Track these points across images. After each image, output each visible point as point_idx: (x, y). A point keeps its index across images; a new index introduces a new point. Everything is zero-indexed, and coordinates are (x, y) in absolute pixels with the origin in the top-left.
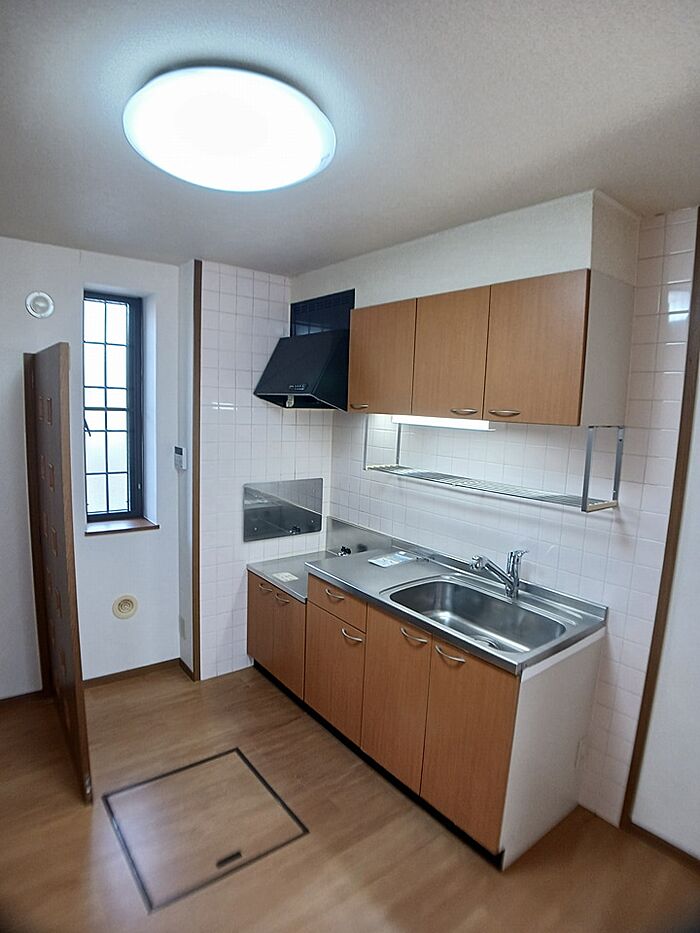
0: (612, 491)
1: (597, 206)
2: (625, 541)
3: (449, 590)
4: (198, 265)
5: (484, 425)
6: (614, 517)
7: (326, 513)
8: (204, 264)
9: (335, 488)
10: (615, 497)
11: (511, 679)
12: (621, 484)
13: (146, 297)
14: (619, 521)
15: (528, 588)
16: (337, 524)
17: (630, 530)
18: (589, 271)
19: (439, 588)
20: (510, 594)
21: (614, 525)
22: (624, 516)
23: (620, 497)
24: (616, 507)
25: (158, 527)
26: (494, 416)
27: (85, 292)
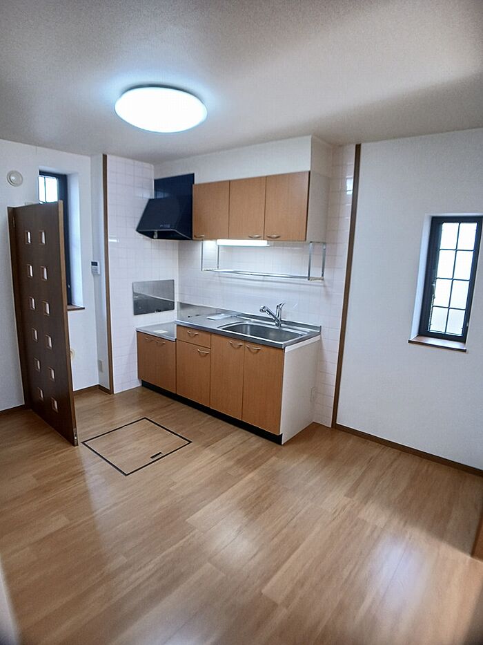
0: (321, 273)
1: (313, 142)
2: (328, 295)
3: (249, 328)
4: (105, 157)
5: (264, 243)
6: (322, 284)
7: (177, 300)
8: (109, 157)
9: (181, 285)
10: (323, 275)
11: (281, 351)
12: (325, 269)
13: (70, 175)
14: (324, 286)
15: (285, 322)
16: (183, 306)
17: (329, 289)
18: (310, 172)
19: (244, 327)
20: (277, 325)
21: (323, 288)
22: (326, 283)
23: (324, 276)
24: (323, 279)
25: (84, 308)
26: (269, 238)
27: (40, 172)
